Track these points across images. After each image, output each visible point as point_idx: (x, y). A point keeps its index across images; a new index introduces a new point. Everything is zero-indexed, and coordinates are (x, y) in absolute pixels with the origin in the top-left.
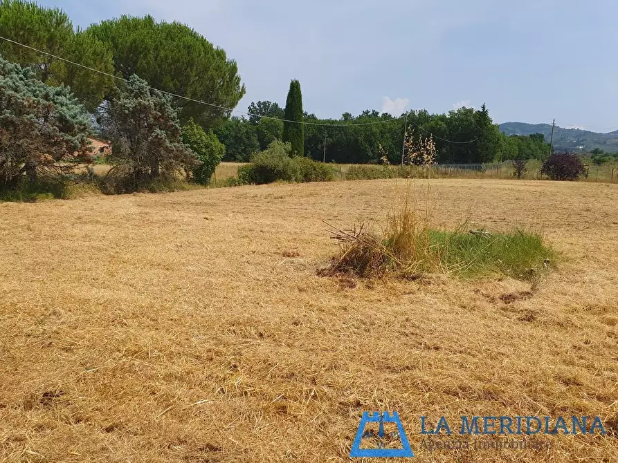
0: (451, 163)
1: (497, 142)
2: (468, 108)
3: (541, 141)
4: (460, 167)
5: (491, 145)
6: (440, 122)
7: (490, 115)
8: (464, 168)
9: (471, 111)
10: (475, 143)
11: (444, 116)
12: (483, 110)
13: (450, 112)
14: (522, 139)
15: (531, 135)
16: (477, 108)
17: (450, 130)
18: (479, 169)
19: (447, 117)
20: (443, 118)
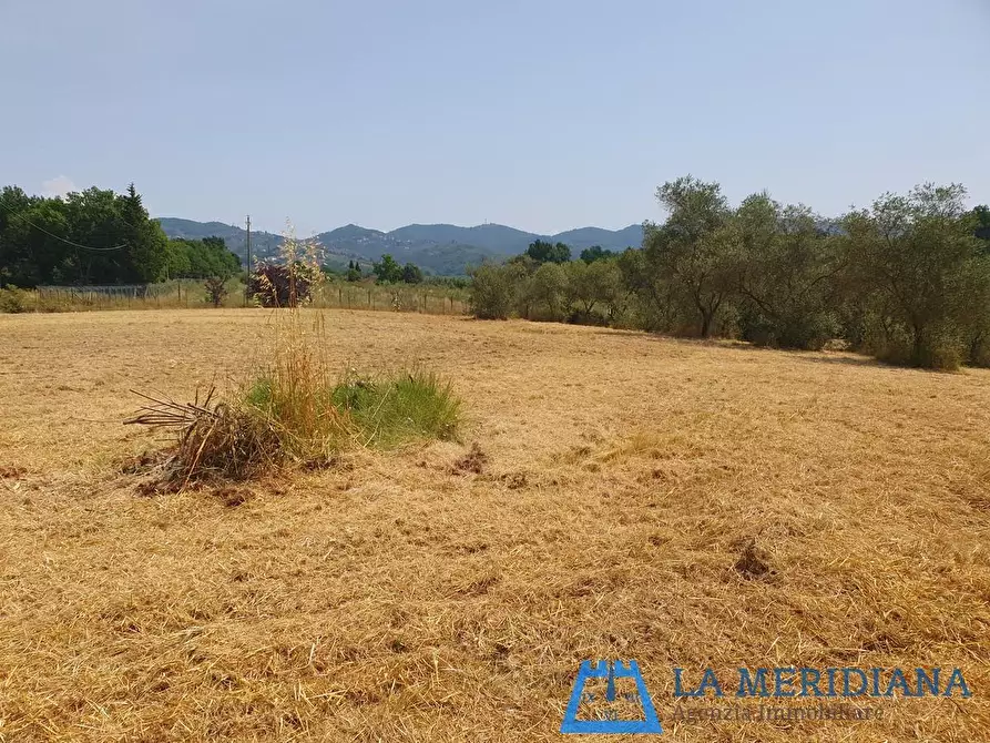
0: (85, 284)
1: (162, 249)
2: (102, 189)
3: (221, 248)
4: (107, 291)
5: (153, 253)
6: (52, 212)
7: (144, 205)
8: (114, 292)
9: (109, 195)
10: (126, 250)
11: (58, 199)
12: (133, 195)
13: (69, 194)
14: (192, 244)
15: (204, 239)
16: (121, 191)
17: (74, 226)
18: (141, 294)
19: (65, 202)
20: (56, 205)
